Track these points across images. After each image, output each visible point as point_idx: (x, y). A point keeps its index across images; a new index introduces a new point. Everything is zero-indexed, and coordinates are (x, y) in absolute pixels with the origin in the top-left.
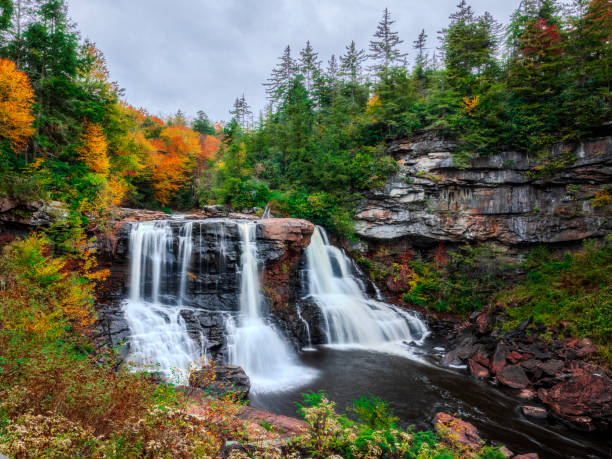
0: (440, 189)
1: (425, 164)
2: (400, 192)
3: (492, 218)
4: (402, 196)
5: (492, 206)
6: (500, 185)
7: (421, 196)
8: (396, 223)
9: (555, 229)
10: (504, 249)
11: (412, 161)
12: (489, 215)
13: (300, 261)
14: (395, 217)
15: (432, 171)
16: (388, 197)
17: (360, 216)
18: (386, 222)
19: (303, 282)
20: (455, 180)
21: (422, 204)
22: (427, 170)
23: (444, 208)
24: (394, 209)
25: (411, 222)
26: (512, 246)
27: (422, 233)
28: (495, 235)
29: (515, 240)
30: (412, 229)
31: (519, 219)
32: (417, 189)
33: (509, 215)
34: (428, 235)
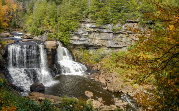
0: (92, 32)
1: (88, 25)
2: (81, 33)
3: (104, 41)
4: (82, 34)
5: (104, 37)
6: (105, 32)
7: (87, 34)
8: (80, 41)
9: (117, 44)
10: (106, 48)
11: (85, 24)
12: (103, 40)
13: (55, 52)
14: (80, 39)
15: (90, 27)
16: (79, 34)
17: (71, 39)
18: (78, 40)
19: (56, 58)
20: (95, 30)
21: (87, 36)
22: (89, 27)
23: (92, 37)
24: (80, 37)
25: (84, 40)
26: (108, 47)
27: (87, 43)
28: (104, 45)
29: (108, 46)
30: (84, 42)
31: (110, 41)
32: (86, 32)
33: (108, 40)
34: (88, 44)
